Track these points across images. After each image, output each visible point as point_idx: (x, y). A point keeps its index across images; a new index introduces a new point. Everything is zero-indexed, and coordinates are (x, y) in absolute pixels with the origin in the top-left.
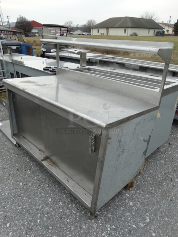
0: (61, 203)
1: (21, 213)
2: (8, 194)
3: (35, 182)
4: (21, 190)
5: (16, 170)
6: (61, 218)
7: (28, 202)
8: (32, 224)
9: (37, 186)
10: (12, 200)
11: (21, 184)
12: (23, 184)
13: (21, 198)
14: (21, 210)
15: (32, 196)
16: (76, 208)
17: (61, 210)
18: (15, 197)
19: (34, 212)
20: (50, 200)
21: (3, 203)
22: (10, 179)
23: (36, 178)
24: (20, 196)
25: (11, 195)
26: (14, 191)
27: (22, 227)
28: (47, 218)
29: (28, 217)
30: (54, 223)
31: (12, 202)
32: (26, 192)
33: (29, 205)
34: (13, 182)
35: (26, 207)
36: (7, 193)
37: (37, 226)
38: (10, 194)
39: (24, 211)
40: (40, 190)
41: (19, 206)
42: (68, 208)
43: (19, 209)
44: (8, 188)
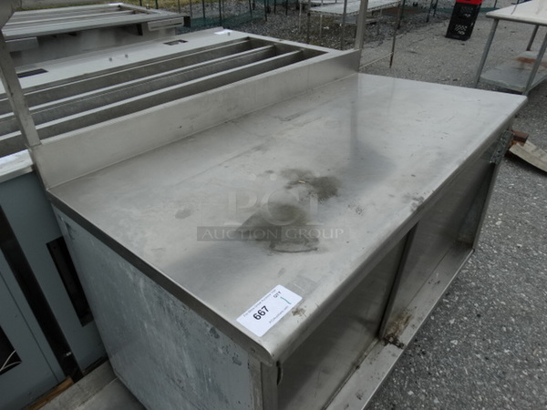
0: (452, 322)
1: (514, 392)
3: (424, 391)
6: (479, 316)
7: (484, 386)
8: (519, 361)
9: (434, 379)
14: (509, 395)
15: (467, 383)
16: (449, 296)
17: (466, 318)
19: (496, 365)
20: (455, 342)
23: (411, 393)
27: (536, 377)
28: (492, 339)
29: (513, 373)
30: (494, 325)
32: (462, 403)
33: (489, 381)
35: (498, 386)
37: (516, 352)
40: (442, 368)
42: (455, 308)
43: (510, 399)
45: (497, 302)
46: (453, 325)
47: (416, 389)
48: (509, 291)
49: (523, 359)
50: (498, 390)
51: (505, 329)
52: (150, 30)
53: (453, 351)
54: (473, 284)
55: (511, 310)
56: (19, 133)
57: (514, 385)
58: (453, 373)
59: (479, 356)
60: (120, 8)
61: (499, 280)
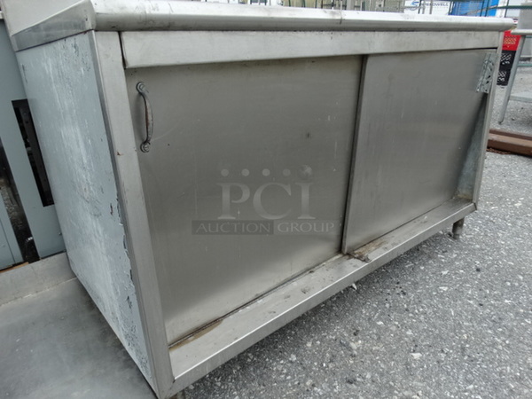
0: (444, 273)
1: (510, 336)
2: (469, 382)
3: (397, 323)
4: (442, 351)
5: (354, 386)
7: (473, 326)
8: (522, 311)
9: (411, 315)
10: (487, 365)
11: (417, 356)
12: (414, 351)
13: (467, 346)
14: (503, 338)
15: (451, 322)
16: (446, 253)
17: (462, 271)
18: (472, 360)
19: (492, 311)
20: (445, 289)
21: (508, 387)
22: (406, 393)
23: (380, 323)
24: (463, 349)
25: (471, 373)
26: (452, 369)
28: (492, 290)
29: (513, 320)
31: (491, 363)
32: (442, 338)
33: (480, 323)
34: (420, 381)
35: (490, 329)
36: (471, 387)
37: (520, 303)
38: (470, 376)
39: (500, 330)
40: (422, 307)
41: (494, 344)
42: (452, 262)
43: (504, 341)
44: (449, 390)
45: (503, 262)
46: (445, 276)
47: (388, 320)
48: (520, 255)
49: (527, 310)
50: (490, 331)
51: (509, 284)
53: (441, 296)
54: (478, 246)
55: (520, 270)
57: (511, 330)
58: (435, 312)
59: (471, 302)
61: (509, 245)
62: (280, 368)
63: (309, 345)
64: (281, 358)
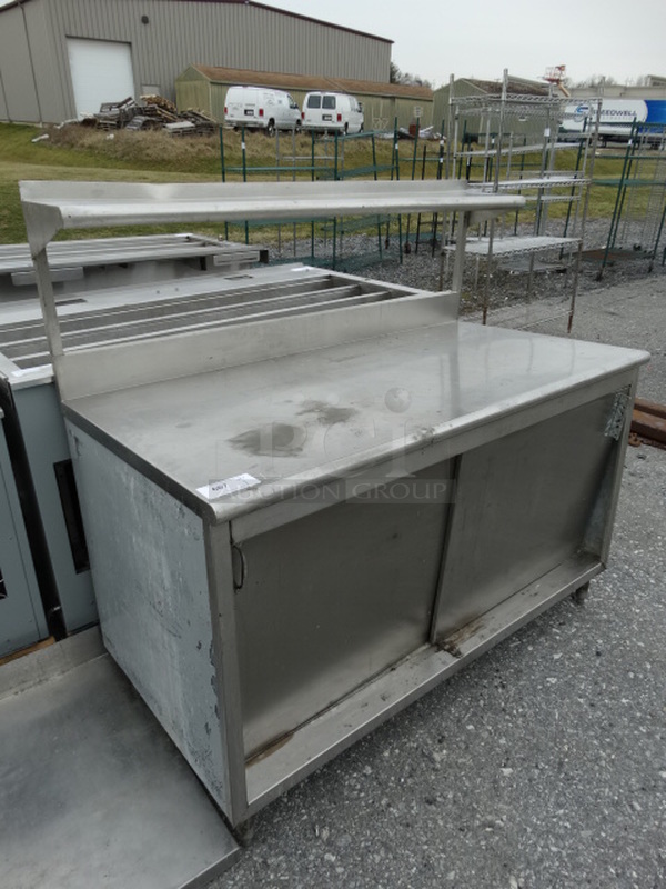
0: (556, 657)
1: (618, 748)
2: (559, 805)
3: (490, 728)
4: (537, 766)
5: (433, 808)
6: (598, 654)
7: (577, 735)
8: (639, 714)
9: (508, 717)
10: (584, 786)
11: (507, 771)
12: (505, 766)
13: (567, 760)
14: (609, 751)
15: (553, 728)
16: (563, 627)
17: (578, 655)
18: (569, 779)
19: (603, 714)
20: (553, 680)
21: (602, 813)
22: (489, 817)
23: (471, 727)
24: (561, 764)
25: (565, 794)
26: (545, 789)
27: (658, 737)
28: (609, 682)
29: (625, 727)
30: (618, 669)
31: (589, 783)
32: (539, 749)
33: (585, 731)
34: (506, 803)
35: (597, 738)
36: (561, 812)
37: (639, 703)
38: (562, 799)
39: (608, 740)
40: (523, 707)
41: (597, 759)
42: (567, 641)
43: (609, 755)
44: (537, 815)
45: (631, 641)
46: (557, 661)
47: (478, 725)
48: (655, 631)
49: (646, 714)
50: (595, 742)
51: (631, 675)
52: (216, 264)
53: (547, 690)
54: (605, 616)
55: (650, 654)
56: (48, 353)
57: (621, 741)
58: (536, 714)
59: (581, 700)
60: (189, 239)
61: (644, 616)
62: (353, 782)
63: (387, 754)
64: (355, 770)
